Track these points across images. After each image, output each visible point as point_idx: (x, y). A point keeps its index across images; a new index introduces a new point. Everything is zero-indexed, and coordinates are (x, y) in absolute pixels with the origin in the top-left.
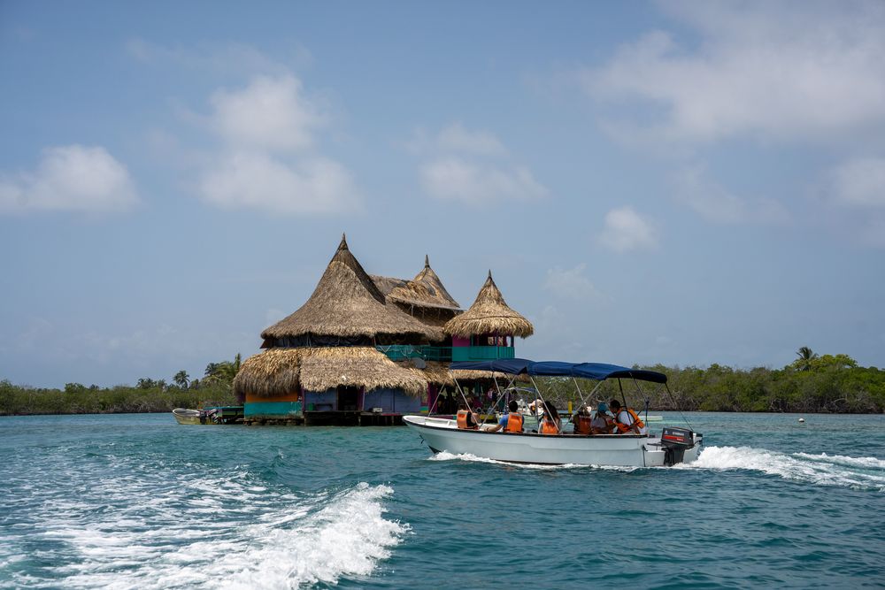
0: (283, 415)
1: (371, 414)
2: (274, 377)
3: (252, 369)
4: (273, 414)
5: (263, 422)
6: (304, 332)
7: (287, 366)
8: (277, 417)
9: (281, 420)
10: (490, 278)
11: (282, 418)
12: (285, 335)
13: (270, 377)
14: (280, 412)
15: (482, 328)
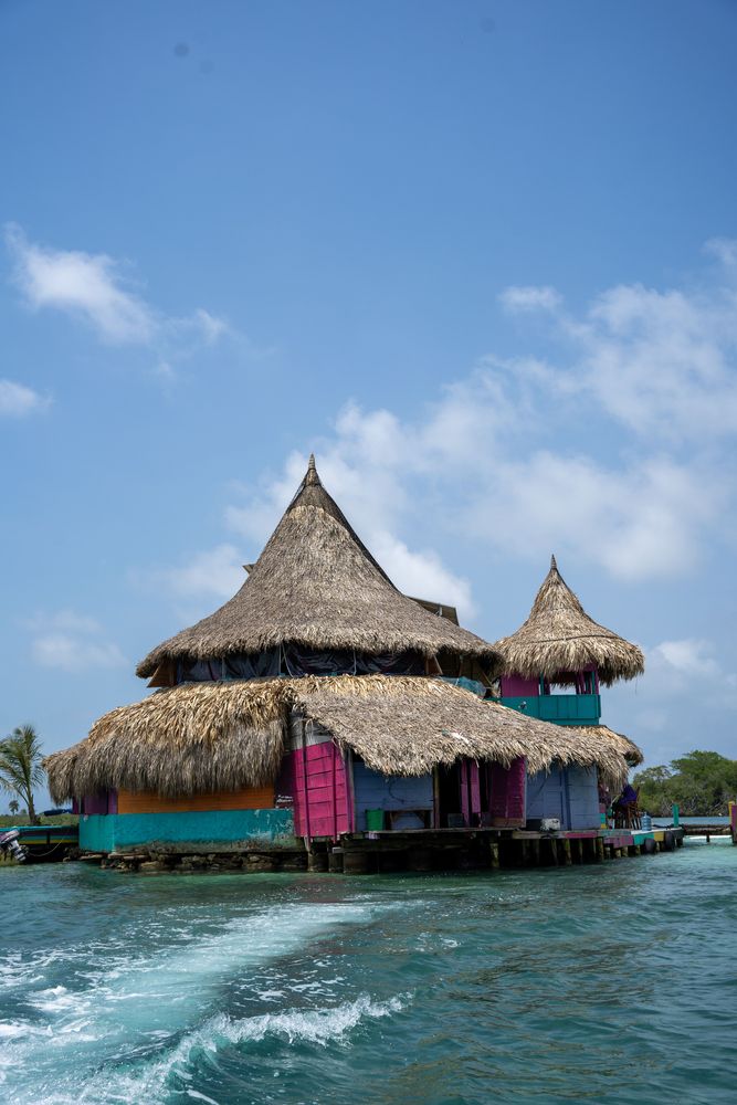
0: (231, 842)
1: (535, 836)
2: (209, 747)
3: (140, 731)
4: (197, 842)
5: (172, 862)
6: (278, 640)
7: (246, 720)
8: (212, 847)
9: (228, 856)
10: (554, 569)
11: (227, 849)
12: (224, 650)
13: (196, 749)
14: (219, 835)
15: (578, 658)
